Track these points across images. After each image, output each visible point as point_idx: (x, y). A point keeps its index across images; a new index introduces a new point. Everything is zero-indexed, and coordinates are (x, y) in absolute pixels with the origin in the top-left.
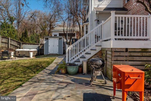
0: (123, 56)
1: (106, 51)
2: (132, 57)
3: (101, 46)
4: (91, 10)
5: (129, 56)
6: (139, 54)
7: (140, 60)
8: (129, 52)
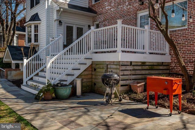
0: (128, 70)
1: (107, 65)
2: (135, 71)
3: (92, 59)
4: (48, 3)
5: (133, 70)
6: (140, 68)
7: (140, 73)
8: (133, 65)
